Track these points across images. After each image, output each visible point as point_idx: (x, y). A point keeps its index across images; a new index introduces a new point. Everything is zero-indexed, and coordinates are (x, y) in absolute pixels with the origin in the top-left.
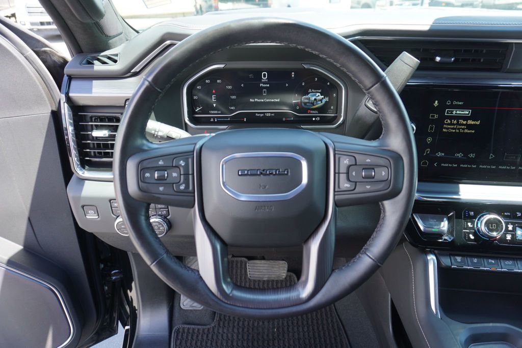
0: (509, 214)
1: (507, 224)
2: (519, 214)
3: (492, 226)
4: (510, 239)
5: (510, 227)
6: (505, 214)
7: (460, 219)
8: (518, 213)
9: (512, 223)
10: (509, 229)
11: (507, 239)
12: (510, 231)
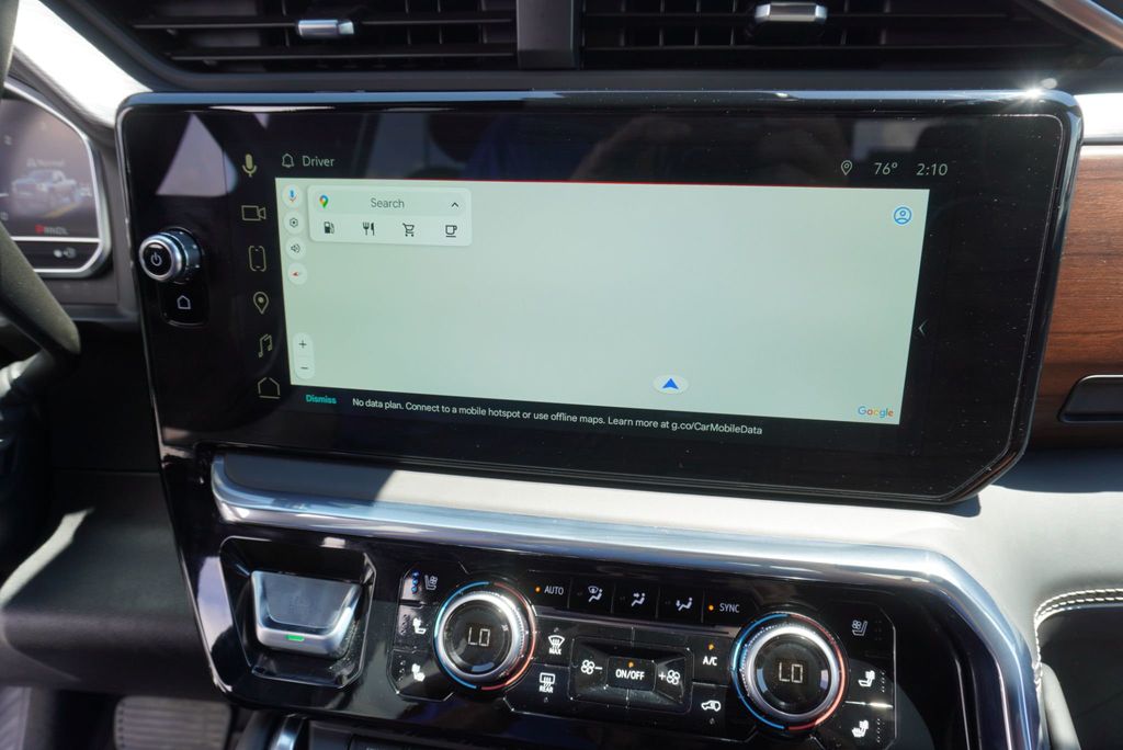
0: (560, 590)
1: (546, 628)
2: (596, 594)
3: (475, 638)
4: (551, 690)
5: (556, 645)
6: (547, 590)
7: (389, 600)
8: (593, 591)
9: (564, 628)
10: (551, 651)
11: (542, 689)
12: (554, 660)
